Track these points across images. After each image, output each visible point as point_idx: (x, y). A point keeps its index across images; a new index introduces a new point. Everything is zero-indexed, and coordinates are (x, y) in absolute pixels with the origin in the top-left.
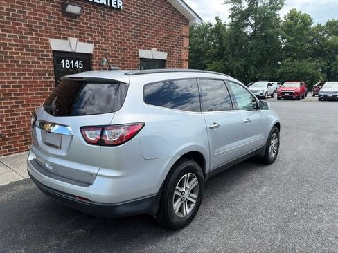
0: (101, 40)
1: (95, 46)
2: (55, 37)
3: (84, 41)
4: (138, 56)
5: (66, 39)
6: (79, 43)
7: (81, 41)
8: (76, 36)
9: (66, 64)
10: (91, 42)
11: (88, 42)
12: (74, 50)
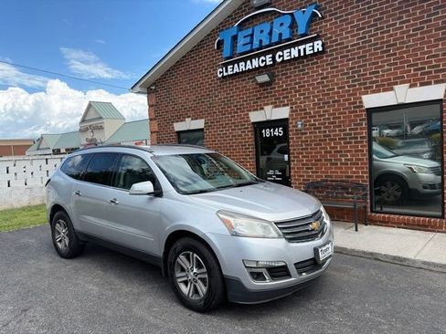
0: (299, 99)
1: (292, 108)
2: (254, 110)
3: (279, 106)
4: (362, 106)
5: (263, 109)
6: (274, 110)
7: (275, 107)
8: (272, 103)
9: (267, 133)
10: (287, 105)
11: (284, 105)
12: (268, 118)
